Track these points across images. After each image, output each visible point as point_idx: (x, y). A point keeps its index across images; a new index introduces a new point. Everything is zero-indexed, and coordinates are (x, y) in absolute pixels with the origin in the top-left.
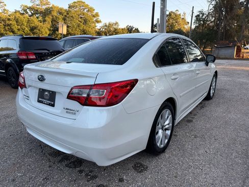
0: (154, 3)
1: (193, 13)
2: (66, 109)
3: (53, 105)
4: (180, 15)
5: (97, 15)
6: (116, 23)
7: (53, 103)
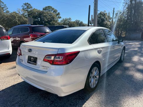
0: (90, 6)
5: (59, 14)
6: (70, 19)
7: (35, 63)
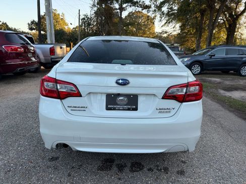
1: (79, 15)
2: (160, 109)
3: (136, 109)
4: (59, 15)
7: (134, 107)
